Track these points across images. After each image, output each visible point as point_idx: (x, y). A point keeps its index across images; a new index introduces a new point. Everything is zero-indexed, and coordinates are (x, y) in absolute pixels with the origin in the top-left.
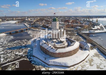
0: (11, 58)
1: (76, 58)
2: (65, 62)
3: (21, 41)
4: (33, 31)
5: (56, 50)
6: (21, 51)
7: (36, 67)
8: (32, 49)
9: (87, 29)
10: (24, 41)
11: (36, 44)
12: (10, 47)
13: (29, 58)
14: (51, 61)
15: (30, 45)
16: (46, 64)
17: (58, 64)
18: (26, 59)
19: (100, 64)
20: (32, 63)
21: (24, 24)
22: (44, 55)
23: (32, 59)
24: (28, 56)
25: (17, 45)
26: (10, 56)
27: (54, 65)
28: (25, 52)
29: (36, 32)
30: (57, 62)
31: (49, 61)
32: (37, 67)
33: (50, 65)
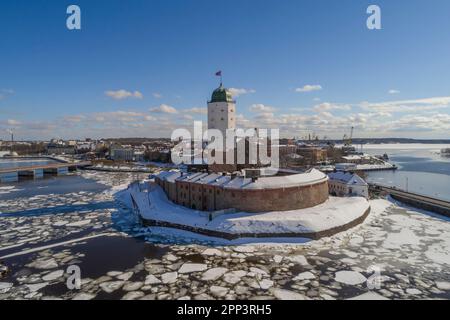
1: (330, 210)
2: (297, 219)
5: (253, 181)
14: (240, 223)
27: (252, 235)
31: (229, 223)
33: (236, 236)
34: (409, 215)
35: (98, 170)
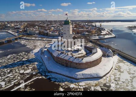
0: (16, 79)
1: (104, 66)
2: (96, 72)
3: (17, 55)
4: (27, 40)
5: (82, 59)
6: (26, 68)
7: (62, 85)
8: (41, 64)
9: (96, 35)
10: (21, 54)
11: (46, 56)
12: (4, 64)
13: (44, 76)
14: (79, 74)
15: (34, 59)
16: (72, 79)
17: (89, 77)
18: (40, 77)
19: (129, 70)
20: (52, 80)
21: (7, 32)
22: (65, 69)
23: (49, 76)
24: (41, 73)
25: (14, 61)
26: (13, 76)
27: (84, 79)
28: (32, 68)
29: (33, 42)
30: (86, 74)
31: (76, 74)
32: (64, 85)
33: (79, 79)
34: (124, 63)
35: (25, 39)
